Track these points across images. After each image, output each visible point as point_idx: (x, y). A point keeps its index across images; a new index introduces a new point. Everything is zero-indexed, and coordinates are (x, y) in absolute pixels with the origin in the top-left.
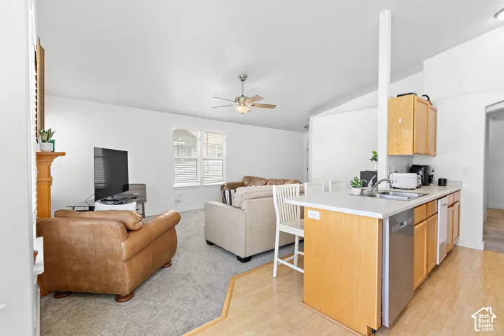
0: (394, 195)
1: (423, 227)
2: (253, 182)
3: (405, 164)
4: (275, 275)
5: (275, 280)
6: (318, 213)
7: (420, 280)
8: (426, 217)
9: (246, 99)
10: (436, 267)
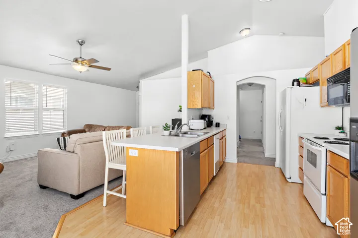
0: (191, 134)
1: (205, 154)
2: (93, 129)
3: (198, 114)
4: (105, 205)
5: (105, 209)
6: (136, 151)
7: (204, 188)
8: (207, 147)
9: (83, 60)
10: (214, 177)
